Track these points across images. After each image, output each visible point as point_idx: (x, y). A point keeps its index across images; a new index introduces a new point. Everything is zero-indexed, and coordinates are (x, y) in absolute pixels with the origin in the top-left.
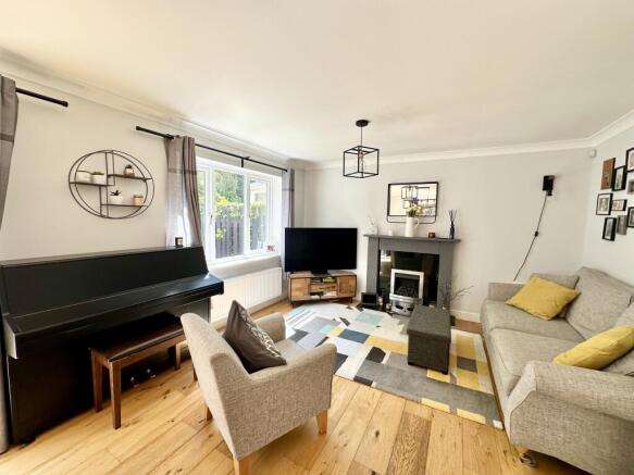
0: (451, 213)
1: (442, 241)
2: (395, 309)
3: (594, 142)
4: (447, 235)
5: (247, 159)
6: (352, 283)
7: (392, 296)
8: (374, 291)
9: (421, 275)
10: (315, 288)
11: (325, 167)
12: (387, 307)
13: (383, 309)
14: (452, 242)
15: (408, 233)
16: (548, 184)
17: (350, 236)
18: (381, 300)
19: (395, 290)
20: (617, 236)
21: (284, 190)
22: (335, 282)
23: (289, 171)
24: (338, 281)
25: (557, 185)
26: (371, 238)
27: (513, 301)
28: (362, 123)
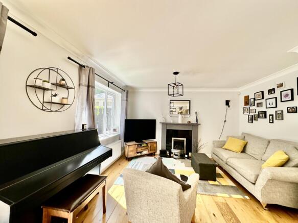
0: (196, 113)
1: (193, 125)
2: (175, 156)
3: (240, 90)
4: (194, 122)
5: (112, 83)
6: (155, 145)
7: (173, 150)
8: (165, 149)
9: (185, 139)
10: (139, 150)
11: (140, 91)
12: (172, 155)
13: (170, 157)
14: (197, 125)
15: (180, 122)
16: (227, 103)
17: (152, 123)
18: (168, 153)
19: (174, 147)
20: (253, 121)
21: (122, 100)
22: (147, 146)
23: (126, 92)
24: (149, 145)
25: (230, 104)
26: (163, 124)
27: (225, 147)
28: (176, 73)
